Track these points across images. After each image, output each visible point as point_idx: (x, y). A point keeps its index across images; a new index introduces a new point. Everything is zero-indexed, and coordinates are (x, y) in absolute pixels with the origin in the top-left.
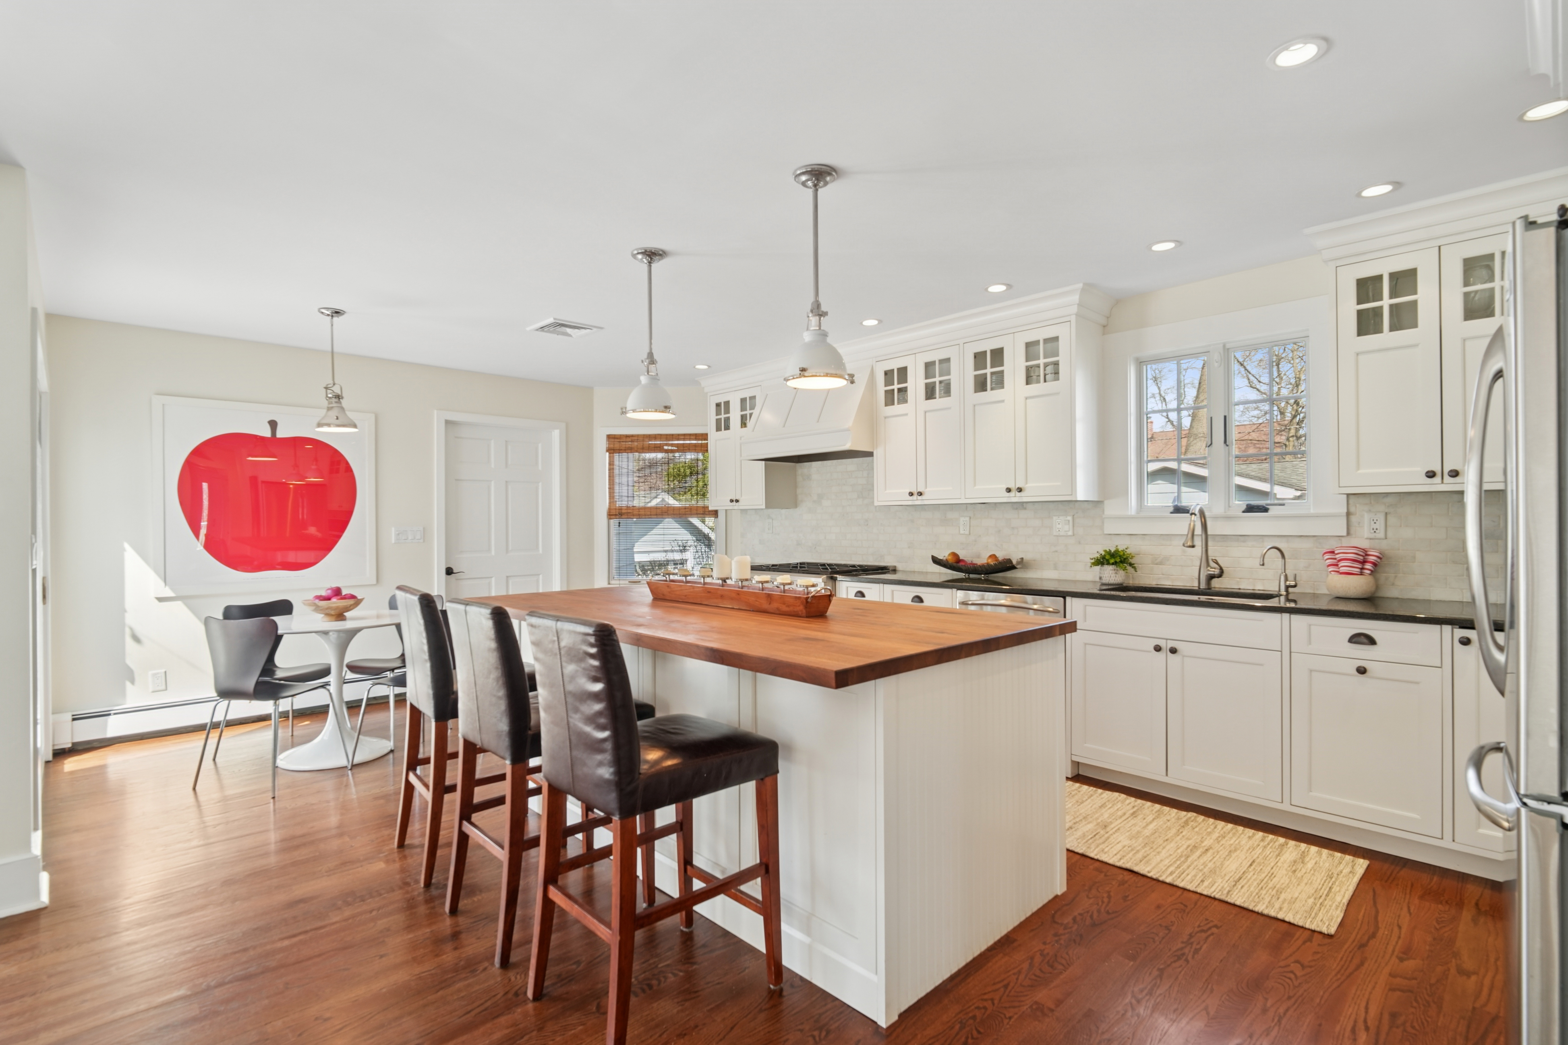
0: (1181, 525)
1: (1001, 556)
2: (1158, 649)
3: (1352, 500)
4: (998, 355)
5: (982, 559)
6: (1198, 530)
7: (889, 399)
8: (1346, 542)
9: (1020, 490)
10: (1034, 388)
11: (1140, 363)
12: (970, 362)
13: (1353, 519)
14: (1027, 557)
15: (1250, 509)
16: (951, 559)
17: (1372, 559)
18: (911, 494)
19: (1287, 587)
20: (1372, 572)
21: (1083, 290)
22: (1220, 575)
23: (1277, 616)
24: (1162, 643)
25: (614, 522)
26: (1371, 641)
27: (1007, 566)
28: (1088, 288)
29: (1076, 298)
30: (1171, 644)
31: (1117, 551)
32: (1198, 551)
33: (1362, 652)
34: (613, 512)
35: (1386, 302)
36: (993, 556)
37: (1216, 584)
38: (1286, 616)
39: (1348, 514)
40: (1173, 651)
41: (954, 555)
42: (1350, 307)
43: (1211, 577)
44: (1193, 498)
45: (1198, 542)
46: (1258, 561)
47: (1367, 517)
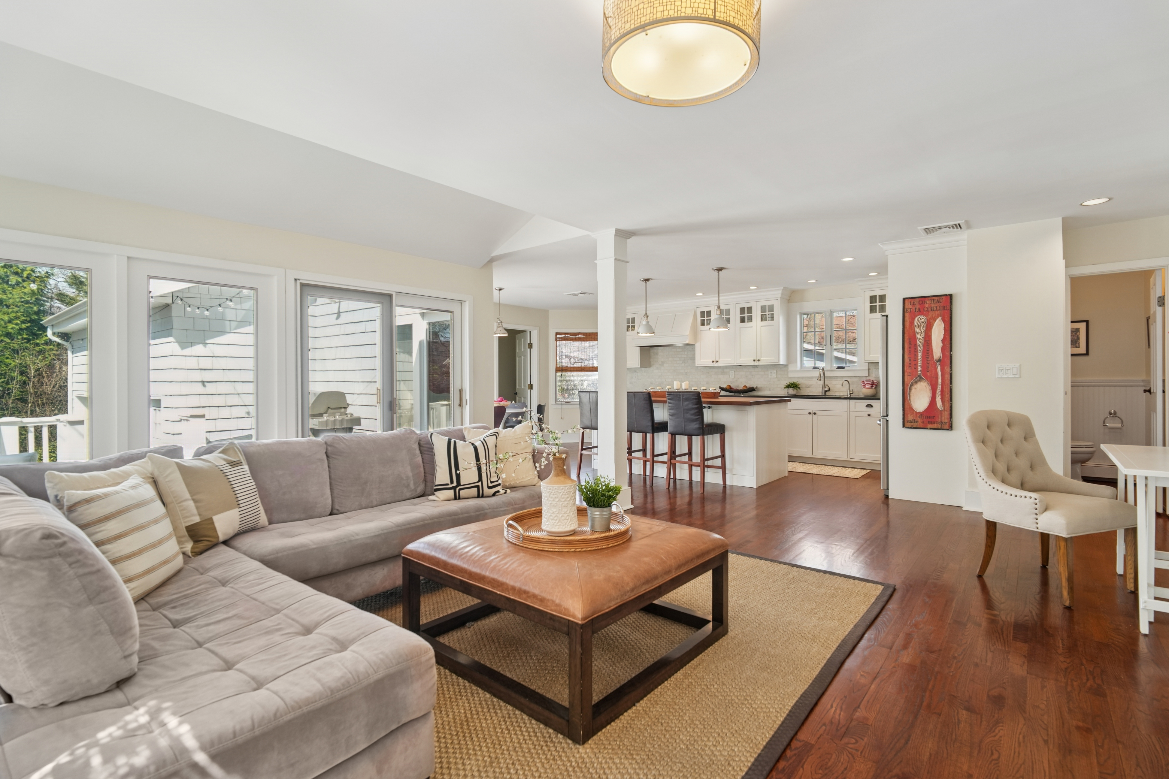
0: (816, 373)
1: (748, 386)
2: (810, 413)
3: (870, 364)
4: (750, 309)
5: (741, 387)
6: (822, 375)
7: (703, 324)
8: (868, 378)
9: (759, 360)
10: (764, 323)
11: (802, 314)
12: (738, 311)
13: (870, 371)
14: (759, 386)
15: (839, 368)
16: (728, 387)
17: (875, 383)
18: (713, 362)
19: (850, 394)
20: (875, 388)
21: (783, 289)
22: (829, 391)
23: (846, 401)
24: (811, 411)
25: (559, 374)
26: (872, 406)
27: (752, 389)
28: (785, 289)
29: (780, 292)
30: (814, 412)
31: (794, 383)
32: (821, 382)
33: (869, 410)
34: (559, 369)
35: (878, 304)
36: (745, 386)
37: (828, 393)
38: (848, 400)
39: (869, 369)
40: (815, 414)
41: (729, 386)
42: (868, 305)
43: (826, 391)
44: (820, 364)
45: (822, 379)
46: (841, 385)
47: (874, 370)
